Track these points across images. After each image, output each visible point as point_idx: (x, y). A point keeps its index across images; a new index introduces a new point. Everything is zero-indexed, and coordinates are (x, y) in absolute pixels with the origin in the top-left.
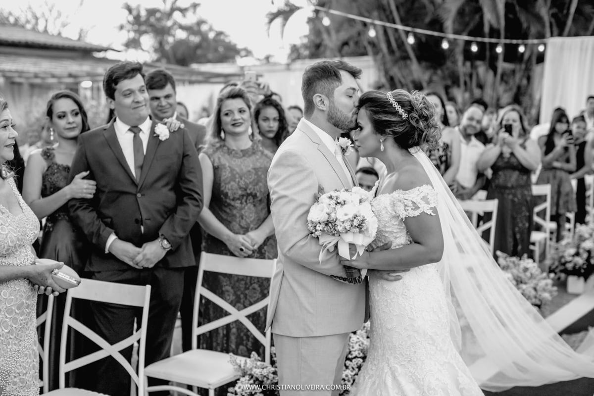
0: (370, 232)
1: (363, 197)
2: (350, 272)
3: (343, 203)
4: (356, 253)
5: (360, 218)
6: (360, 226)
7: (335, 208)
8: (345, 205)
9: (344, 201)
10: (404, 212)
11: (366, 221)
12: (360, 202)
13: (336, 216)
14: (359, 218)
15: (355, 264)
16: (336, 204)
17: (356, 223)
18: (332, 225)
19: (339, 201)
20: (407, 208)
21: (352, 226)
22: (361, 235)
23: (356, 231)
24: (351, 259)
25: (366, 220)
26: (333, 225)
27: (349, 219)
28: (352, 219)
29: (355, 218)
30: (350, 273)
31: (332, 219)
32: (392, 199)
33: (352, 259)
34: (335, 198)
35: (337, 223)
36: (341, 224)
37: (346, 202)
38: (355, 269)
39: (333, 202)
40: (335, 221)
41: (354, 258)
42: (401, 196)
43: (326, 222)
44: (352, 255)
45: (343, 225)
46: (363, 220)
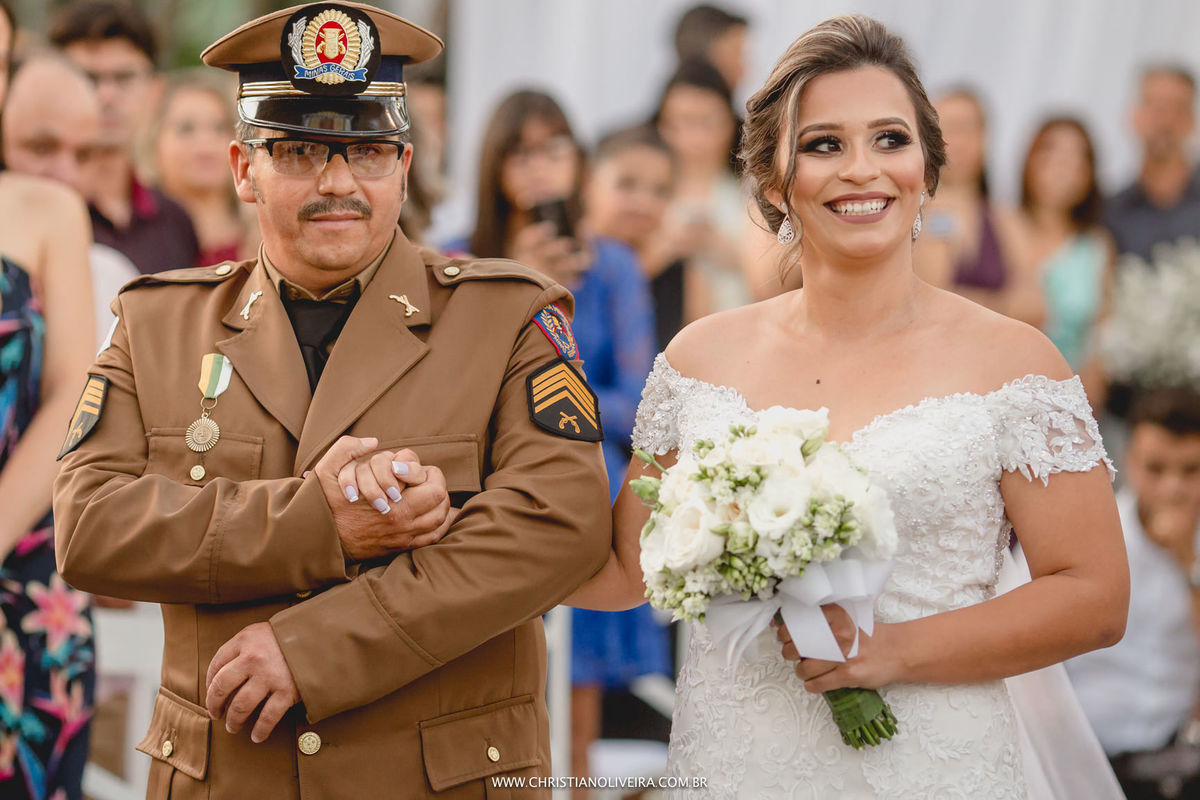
0: (880, 542)
1: (807, 434)
2: (849, 706)
3: (754, 477)
4: (853, 636)
5: (832, 508)
6: (841, 534)
7: (735, 506)
8: (767, 483)
9: (758, 471)
10: (1045, 455)
11: (854, 511)
12: (805, 454)
13: (749, 529)
14: (827, 507)
15: (859, 673)
16: (734, 490)
17: (824, 528)
18: (744, 562)
19: (740, 477)
20: (1058, 441)
21: (814, 542)
22: (853, 565)
23: (832, 556)
24: (845, 657)
25: (850, 505)
26: (749, 561)
27: (799, 521)
28: (807, 521)
29: (814, 512)
30: (849, 710)
31: (740, 543)
32: (1003, 409)
33: (850, 656)
34: (722, 472)
35: (763, 549)
36: (776, 549)
37: (763, 472)
38: (860, 690)
39: (720, 487)
40: (753, 549)
41: (854, 652)
42: (1041, 394)
43: (719, 562)
44: (844, 643)
45: (784, 551)
46: (845, 512)
